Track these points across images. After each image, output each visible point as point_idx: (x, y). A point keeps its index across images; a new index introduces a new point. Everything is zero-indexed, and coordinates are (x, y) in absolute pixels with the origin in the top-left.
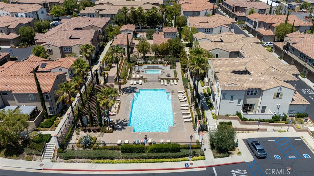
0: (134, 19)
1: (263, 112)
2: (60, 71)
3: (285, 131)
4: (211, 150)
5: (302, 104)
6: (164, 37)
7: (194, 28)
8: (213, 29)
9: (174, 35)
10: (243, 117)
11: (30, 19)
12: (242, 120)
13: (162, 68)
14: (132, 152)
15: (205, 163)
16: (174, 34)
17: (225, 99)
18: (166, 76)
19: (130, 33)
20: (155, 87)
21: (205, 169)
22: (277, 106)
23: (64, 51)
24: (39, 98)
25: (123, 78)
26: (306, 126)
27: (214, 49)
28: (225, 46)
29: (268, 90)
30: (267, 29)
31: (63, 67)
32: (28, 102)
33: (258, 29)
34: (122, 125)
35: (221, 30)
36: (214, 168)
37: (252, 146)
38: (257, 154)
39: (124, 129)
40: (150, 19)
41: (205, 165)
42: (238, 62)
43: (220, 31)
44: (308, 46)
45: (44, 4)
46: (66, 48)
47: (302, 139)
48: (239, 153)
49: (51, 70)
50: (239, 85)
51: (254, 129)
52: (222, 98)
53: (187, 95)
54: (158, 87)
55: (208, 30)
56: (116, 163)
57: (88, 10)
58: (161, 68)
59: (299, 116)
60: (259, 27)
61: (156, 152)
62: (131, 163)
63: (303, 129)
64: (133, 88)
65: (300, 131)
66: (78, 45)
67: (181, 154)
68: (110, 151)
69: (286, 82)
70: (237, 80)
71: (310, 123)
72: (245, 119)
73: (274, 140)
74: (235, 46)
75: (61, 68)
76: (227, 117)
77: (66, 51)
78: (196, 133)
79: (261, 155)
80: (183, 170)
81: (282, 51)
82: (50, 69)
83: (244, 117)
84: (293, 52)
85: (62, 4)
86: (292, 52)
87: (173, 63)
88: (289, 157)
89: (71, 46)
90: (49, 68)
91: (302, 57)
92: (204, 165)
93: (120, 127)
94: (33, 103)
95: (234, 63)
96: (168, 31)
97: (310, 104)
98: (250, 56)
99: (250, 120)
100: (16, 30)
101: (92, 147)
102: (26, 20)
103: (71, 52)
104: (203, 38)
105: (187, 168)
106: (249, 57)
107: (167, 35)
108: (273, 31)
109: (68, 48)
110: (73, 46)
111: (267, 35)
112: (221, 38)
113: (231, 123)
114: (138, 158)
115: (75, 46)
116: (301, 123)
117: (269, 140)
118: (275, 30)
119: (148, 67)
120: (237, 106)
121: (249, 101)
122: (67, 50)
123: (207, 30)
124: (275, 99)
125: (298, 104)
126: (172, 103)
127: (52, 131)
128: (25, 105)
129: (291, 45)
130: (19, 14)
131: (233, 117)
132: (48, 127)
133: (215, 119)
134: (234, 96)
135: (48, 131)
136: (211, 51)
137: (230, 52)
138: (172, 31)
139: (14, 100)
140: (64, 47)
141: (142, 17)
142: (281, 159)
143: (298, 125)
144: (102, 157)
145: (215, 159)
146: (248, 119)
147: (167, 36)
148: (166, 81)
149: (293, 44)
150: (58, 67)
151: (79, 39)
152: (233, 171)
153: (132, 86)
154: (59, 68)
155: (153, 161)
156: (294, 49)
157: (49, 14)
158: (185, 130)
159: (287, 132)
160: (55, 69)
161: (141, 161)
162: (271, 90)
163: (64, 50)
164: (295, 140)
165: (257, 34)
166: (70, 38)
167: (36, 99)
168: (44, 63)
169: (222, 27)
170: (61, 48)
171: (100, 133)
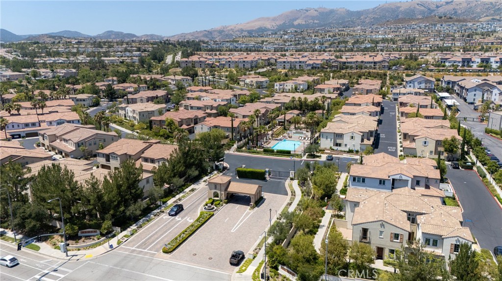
11: (226, 103)
24: (231, 130)
45: (234, 95)
57: (267, 99)
64: (281, 139)
85: (248, 96)
100: (216, 108)
102: (223, 103)
130: (217, 100)
141: (307, 105)
157: (237, 102)
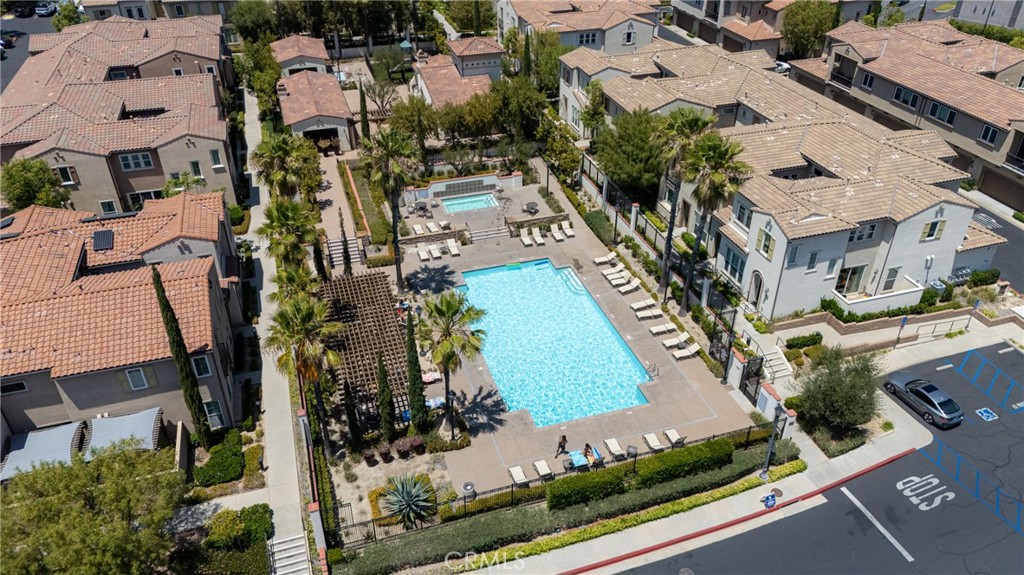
0: (312, 14)
1: (889, 286)
2: (183, 253)
3: (961, 333)
4: (804, 434)
5: (986, 244)
6: (463, 75)
7: (549, 34)
8: (604, 31)
9: (492, 64)
10: (846, 313)
12: (845, 322)
13: (494, 185)
14: (586, 500)
15: (810, 478)
16: (492, 61)
17: (796, 266)
18: (524, 211)
19: (314, 69)
20: (511, 257)
21: (821, 500)
22: (927, 260)
23: (124, 170)
25: (386, 240)
26: (1004, 305)
27: (670, 103)
28: (692, 88)
29: (910, 217)
30: (753, 20)
31: (195, 238)
32: (122, 400)
33: (723, 22)
34: (485, 411)
35: (629, 35)
36: (844, 489)
37: (913, 398)
38: (942, 418)
39: (500, 422)
40: (370, 12)
41: (816, 485)
42: (776, 141)
43: (626, 36)
44: (915, 66)
46: (129, 156)
47: (1016, 346)
48: (888, 426)
49: (146, 257)
50: (830, 215)
51: (886, 343)
52: (786, 266)
53: (628, 267)
54: (520, 256)
55: (591, 38)
56: (550, 550)
58: (493, 187)
59: (979, 280)
60: (727, 13)
61: (660, 482)
62: (596, 537)
63: (1002, 317)
64: (437, 271)
65: (997, 323)
66: (185, 140)
67: (736, 468)
68: (510, 513)
69: (941, 187)
70: (813, 198)
71: (1011, 294)
72: (852, 318)
73: (951, 366)
74: (719, 85)
75: (186, 242)
76: (797, 320)
77: (132, 165)
78: (732, 388)
79: (952, 419)
80: (763, 517)
81: (829, 85)
82: (141, 250)
83: (849, 312)
84: (870, 86)
86: (866, 87)
87: (523, 164)
88: (1014, 406)
89: (153, 146)
90: (131, 250)
91: (905, 102)
92: (816, 489)
93: (483, 419)
94: (141, 401)
95: (765, 142)
96: (474, 52)
97: (1006, 240)
98: (786, 115)
99: (865, 318)
101: (435, 514)
103: (153, 167)
104: (607, 69)
105: (771, 509)
106: (783, 118)
107: (470, 66)
108: (772, 22)
109: (140, 155)
110: (162, 146)
111: (759, 38)
112: (658, 61)
113: (822, 338)
114: (609, 516)
115: (169, 146)
116: (992, 301)
117: (939, 369)
118: (780, 21)
119: (448, 187)
120: (825, 280)
121: (853, 260)
122: (137, 165)
123: (588, 36)
124: (924, 241)
125: (979, 245)
126: (597, 303)
127: (252, 489)
128: (106, 415)
129: (860, 64)
131: (815, 317)
132: (232, 480)
133: (764, 333)
134: (820, 251)
135: (236, 492)
136: (659, 111)
137: (714, 109)
138: (487, 51)
139: (60, 401)
140: (125, 152)
142: (997, 417)
143: (985, 307)
144: (496, 543)
145: (833, 460)
146: (860, 314)
147: (475, 71)
148: (536, 231)
149: (866, 61)
150: (173, 240)
151: (162, 115)
152: (900, 486)
153: (432, 265)
154: (178, 243)
155: (664, 513)
156: (872, 78)
158: (696, 386)
159: (966, 335)
160: (162, 249)
161: (623, 520)
162: (917, 217)
163: (122, 163)
164: (1001, 352)
165: (720, 37)
166: (125, 115)
167: (153, 382)
168: (101, 229)
169: (633, 22)
170: (112, 158)
171: (427, 456)
